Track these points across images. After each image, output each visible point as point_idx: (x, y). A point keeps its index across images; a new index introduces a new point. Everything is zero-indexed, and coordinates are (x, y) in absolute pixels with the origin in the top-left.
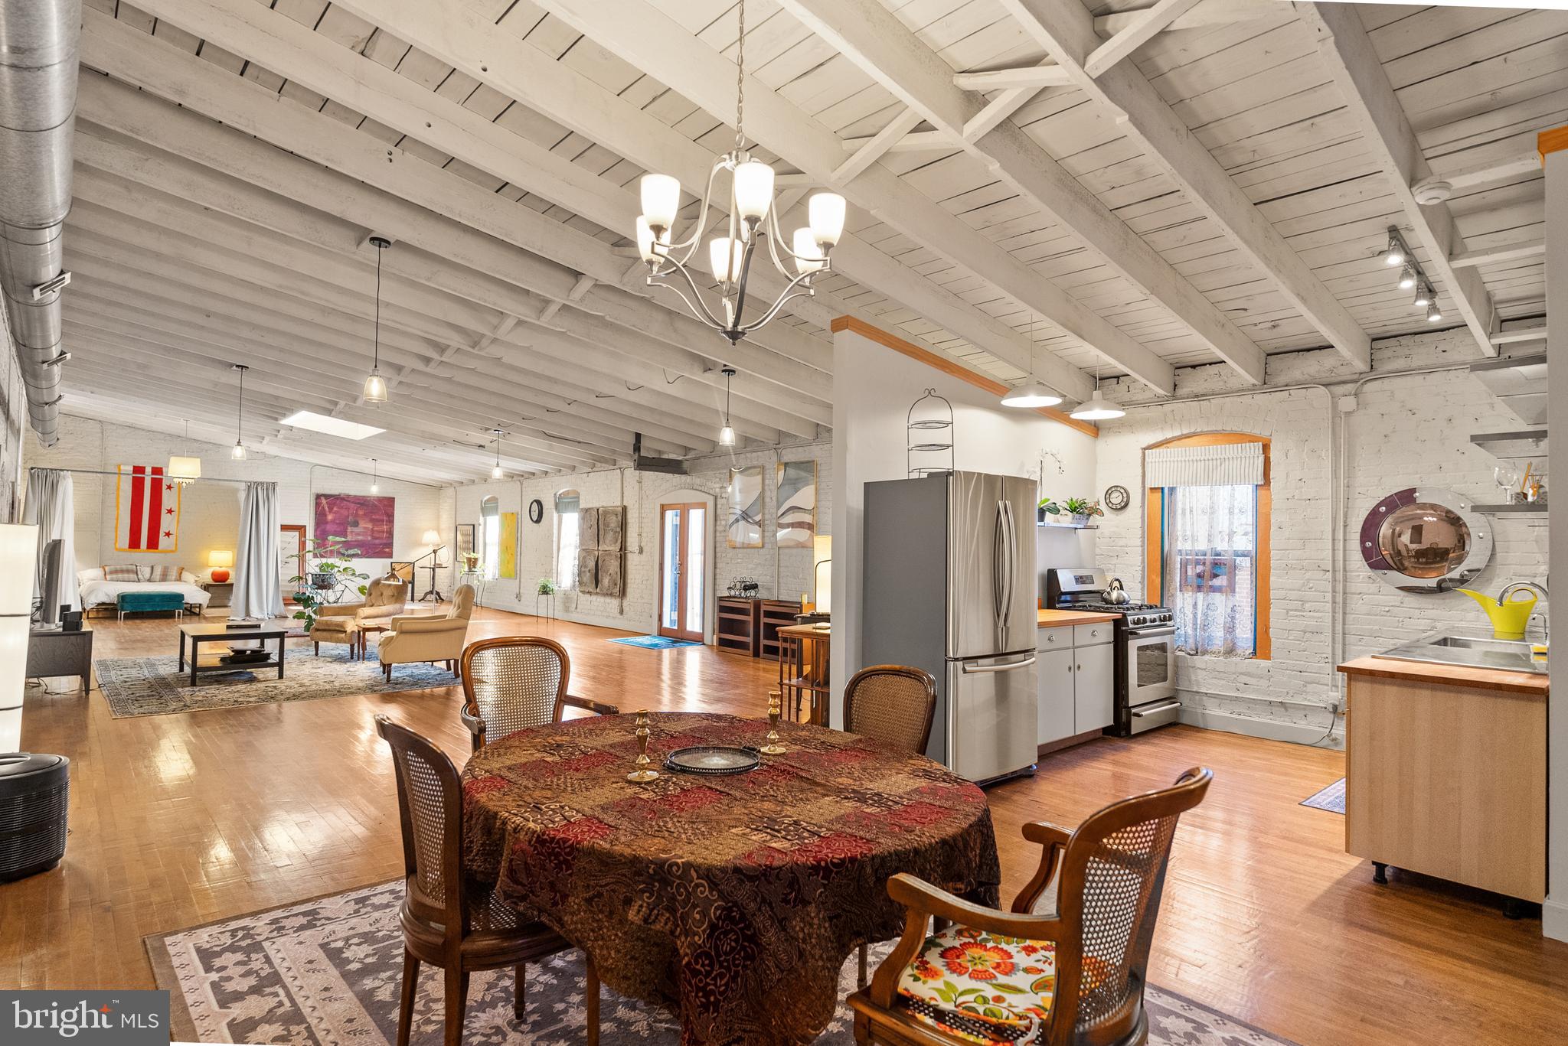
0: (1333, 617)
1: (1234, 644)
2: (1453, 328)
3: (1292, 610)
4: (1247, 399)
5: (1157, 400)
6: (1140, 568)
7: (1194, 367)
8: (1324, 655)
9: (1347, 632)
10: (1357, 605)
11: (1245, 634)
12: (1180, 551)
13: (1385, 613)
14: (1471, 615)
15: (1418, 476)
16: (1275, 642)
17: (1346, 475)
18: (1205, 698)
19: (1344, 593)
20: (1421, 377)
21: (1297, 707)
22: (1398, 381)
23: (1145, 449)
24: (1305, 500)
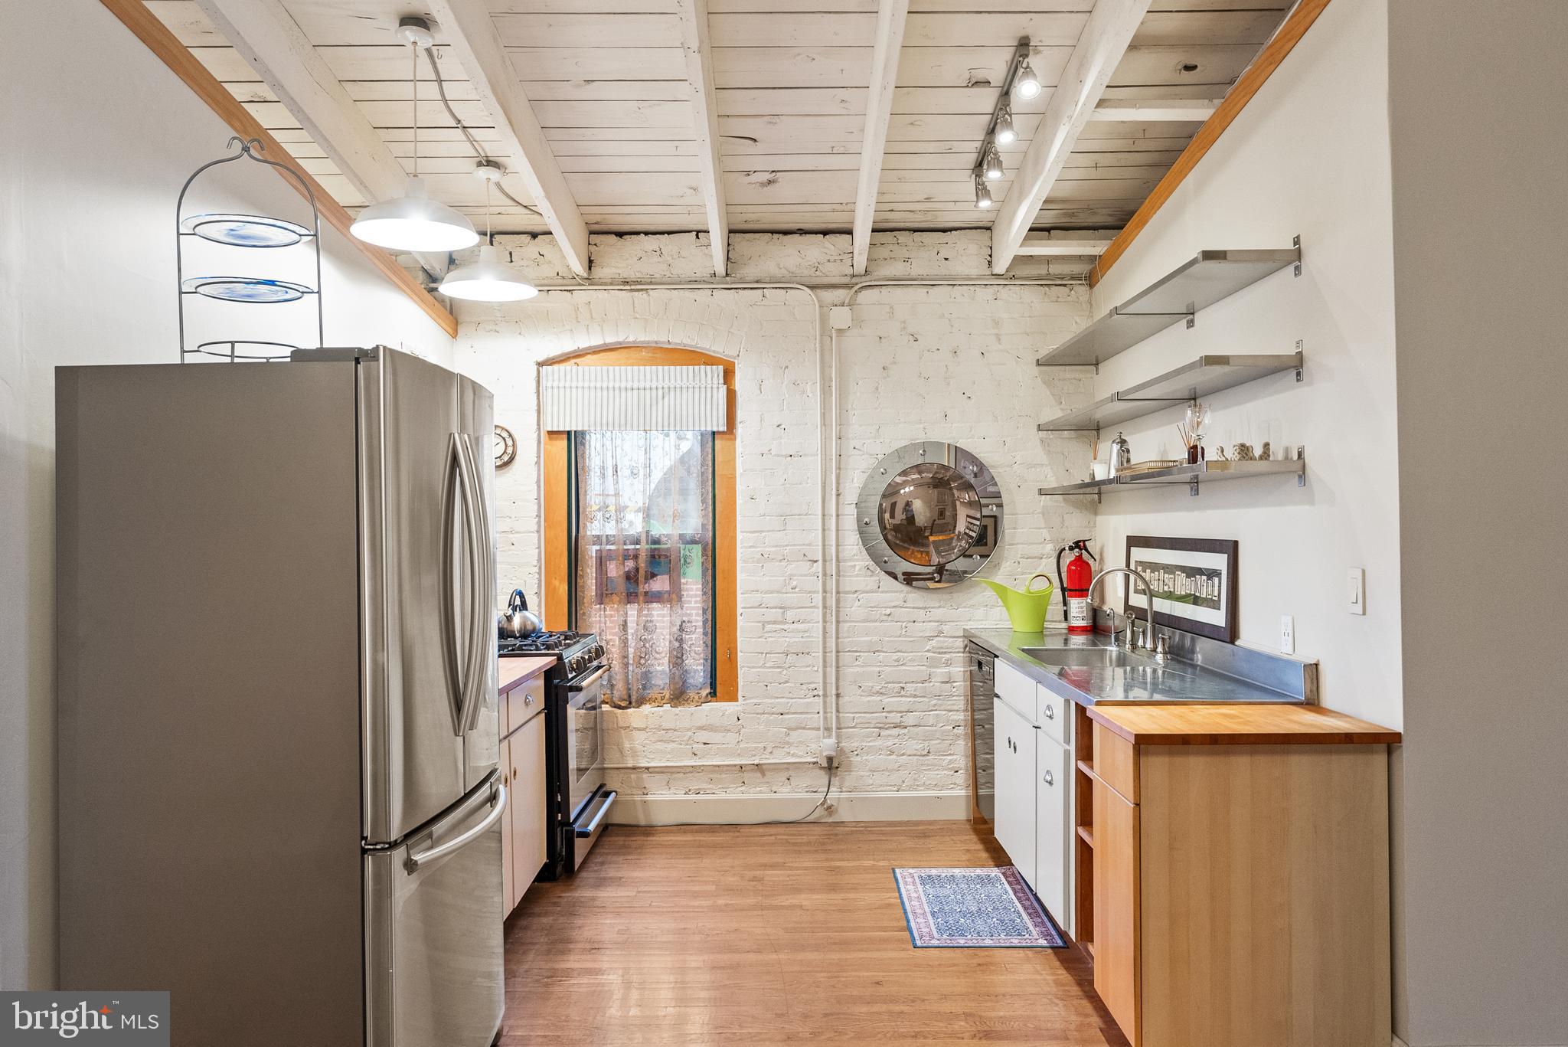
0: (824, 628)
1: (684, 682)
2: (956, 229)
3: (769, 623)
4: (703, 296)
5: (561, 281)
6: (536, 569)
7: (620, 235)
8: (813, 686)
9: (840, 650)
10: (854, 609)
11: (696, 666)
12: (598, 537)
13: (885, 618)
14: (980, 613)
15: (921, 426)
16: (745, 674)
17: (838, 423)
18: (645, 776)
19: (838, 592)
20: (924, 290)
21: (777, 768)
22: (899, 291)
23: (540, 364)
24: (786, 457)
